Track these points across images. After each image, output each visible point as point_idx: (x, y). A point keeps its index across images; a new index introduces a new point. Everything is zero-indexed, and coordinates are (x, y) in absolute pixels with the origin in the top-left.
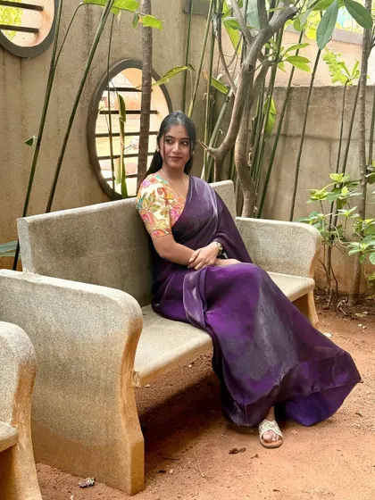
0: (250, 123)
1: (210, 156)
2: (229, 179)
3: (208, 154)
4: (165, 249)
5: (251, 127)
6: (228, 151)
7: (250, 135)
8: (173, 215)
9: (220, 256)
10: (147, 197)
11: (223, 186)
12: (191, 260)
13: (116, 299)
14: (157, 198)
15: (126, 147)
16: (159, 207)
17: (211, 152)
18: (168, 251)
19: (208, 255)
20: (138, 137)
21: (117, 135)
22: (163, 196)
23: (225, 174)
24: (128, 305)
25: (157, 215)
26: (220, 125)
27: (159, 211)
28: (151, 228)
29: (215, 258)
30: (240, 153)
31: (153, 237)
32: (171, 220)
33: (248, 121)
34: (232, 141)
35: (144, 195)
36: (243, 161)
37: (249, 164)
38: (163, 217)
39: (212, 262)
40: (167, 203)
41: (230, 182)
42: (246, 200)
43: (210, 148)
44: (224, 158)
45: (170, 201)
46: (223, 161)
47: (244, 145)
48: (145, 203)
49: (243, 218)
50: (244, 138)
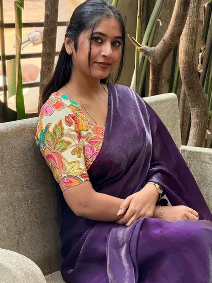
0: (202, 11)
1: (144, 58)
2: (170, 91)
3: (141, 54)
4: (80, 204)
5: (202, 17)
6: (169, 50)
7: (201, 27)
8: (89, 152)
9: (161, 203)
10: (51, 130)
11: (162, 102)
12: (120, 212)
13: (10, 266)
14: (65, 131)
15: (23, 40)
16: (69, 143)
17: (146, 53)
18: (86, 206)
19: (144, 204)
20: (42, 29)
21: (11, 26)
22: (73, 127)
23: (164, 84)
24: (26, 274)
25: (68, 155)
26: (158, 13)
27: (70, 150)
28: (60, 175)
29: (153, 207)
30: (187, 53)
31: (63, 187)
32: (86, 160)
33: (198, 8)
34: (176, 36)
35: (47, 127)
36: (191, 65)
37: (200, 68)
38: (75, 158)
39: (150, 213)
40: (80, 137)
41: (172, 95)
42: (194, 120)
43: (144, 46)
44: (163, 60)
45: (84, 133)
46: (161, 65)
47: (192, 42)
48: (48, 138)
49: (190, 148)
50: (193, 31)
